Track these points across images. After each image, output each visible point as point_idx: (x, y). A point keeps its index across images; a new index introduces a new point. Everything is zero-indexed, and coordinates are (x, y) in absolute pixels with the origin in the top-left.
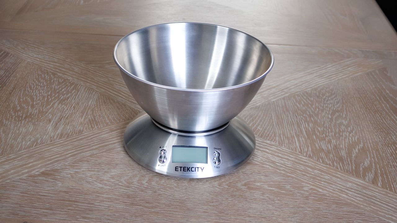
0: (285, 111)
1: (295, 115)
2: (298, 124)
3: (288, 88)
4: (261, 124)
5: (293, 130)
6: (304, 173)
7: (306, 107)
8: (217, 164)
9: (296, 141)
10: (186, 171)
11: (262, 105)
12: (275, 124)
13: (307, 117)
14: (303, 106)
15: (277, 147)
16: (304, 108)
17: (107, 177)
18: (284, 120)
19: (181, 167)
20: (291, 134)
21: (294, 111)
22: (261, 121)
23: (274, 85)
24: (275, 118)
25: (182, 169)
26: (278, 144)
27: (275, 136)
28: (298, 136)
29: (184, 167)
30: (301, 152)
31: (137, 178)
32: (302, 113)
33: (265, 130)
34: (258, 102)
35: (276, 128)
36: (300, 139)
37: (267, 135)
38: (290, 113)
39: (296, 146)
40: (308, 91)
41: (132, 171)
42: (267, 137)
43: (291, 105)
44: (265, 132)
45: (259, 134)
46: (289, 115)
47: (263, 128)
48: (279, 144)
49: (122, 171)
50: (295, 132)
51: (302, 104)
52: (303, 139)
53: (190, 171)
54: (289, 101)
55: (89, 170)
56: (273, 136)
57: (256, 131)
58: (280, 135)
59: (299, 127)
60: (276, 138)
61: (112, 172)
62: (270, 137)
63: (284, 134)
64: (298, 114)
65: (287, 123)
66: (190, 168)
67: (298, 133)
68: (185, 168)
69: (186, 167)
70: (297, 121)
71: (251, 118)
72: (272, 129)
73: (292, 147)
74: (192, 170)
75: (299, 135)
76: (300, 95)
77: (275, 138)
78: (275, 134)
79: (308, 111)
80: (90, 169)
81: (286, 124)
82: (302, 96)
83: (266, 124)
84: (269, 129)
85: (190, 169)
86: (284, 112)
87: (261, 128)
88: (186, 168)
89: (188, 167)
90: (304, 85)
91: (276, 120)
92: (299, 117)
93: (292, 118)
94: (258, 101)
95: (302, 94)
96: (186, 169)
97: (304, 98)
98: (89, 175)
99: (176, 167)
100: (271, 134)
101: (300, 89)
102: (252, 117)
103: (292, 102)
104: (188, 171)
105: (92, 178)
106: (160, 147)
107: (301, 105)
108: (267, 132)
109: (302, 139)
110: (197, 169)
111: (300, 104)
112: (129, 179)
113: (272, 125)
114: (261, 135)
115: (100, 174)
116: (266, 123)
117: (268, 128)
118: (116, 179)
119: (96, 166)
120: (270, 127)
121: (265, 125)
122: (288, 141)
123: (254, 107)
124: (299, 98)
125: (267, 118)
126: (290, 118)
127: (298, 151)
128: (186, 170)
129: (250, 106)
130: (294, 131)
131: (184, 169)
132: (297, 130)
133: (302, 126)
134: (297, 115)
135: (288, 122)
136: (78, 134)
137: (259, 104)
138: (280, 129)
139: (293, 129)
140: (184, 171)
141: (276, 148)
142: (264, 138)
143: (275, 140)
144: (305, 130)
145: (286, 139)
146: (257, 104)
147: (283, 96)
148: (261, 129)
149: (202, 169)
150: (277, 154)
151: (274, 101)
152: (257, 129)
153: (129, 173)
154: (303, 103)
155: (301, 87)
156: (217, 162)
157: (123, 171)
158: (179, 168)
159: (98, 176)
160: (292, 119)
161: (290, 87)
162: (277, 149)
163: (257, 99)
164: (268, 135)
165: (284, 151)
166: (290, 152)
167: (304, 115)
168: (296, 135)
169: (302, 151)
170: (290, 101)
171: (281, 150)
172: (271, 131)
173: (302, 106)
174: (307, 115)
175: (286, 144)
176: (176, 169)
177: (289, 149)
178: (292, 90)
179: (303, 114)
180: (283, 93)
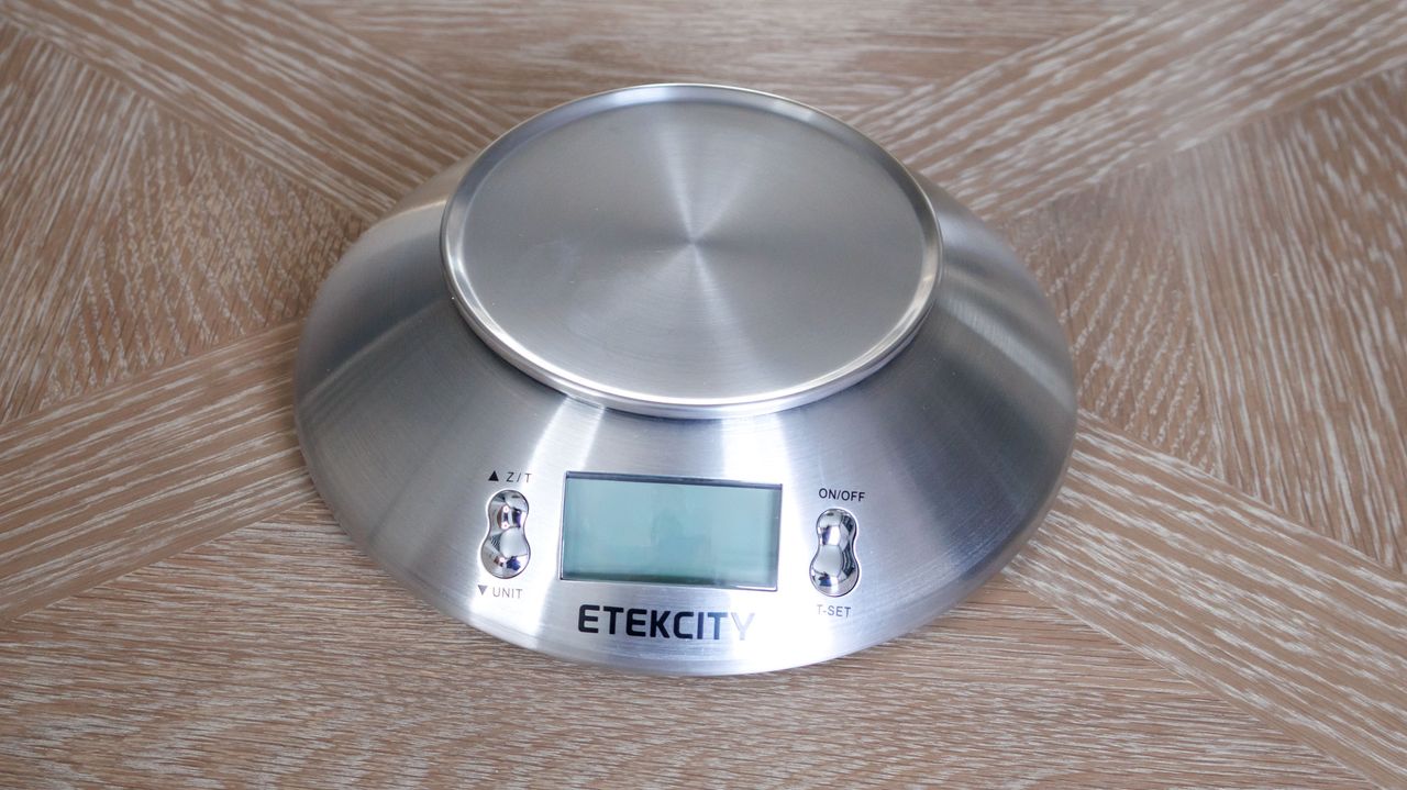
0: (1258, 223)
1: (1321, 255)
2: (1337, 320)
3: (1272, 49)
4: (1117, 324)
5: (1308, 370)
6: (1386, 706)
7: (1382, 195)
8: (835, 587)
9: (1334, 454)
10: (643, 634)
11: (1121, 181)
12: (1198, 322)
13: (1389, 270)
14: (1366, 184)
15: (1217, 500)
16: (1370, 202)
17: (170, 756)
18: (1257, 294)
19: (614, 611)
20: (1299, 398)
21: (1311, 221)
22: (1115, 301)
23: (1189, 35)
24: (1197, 278)
25: (621, 619)
26: (1222, 480)
27: (1203, 414)
28: (1340, 413)
29: (632, 612)
30: (1362, 541)
31: (356, 761)
32: (1359, 241)
33: (1144, 366)
34: (1095, 159)
35: (1209, 356)
36: (1358, 441)
37: (1153, 411)
38: (1285, 243)
39: (1333, 493)
40: (1390, 72)
41: (329, 705)
42: (1156, 421)
43: (1293, 181)
44: (1140, 386)
45: (1109, 405)
46: (1283, 250)
47: (1130, 355)
48: (1230, 478)
49: (263, 708)
50: (1323, 384)
51: (1358, 172)
52: (1374, 437)
53: (666, 635)
54: (1278, 147)
55: (62, 705)
56: (1189, 413)
57: (1086, 381)
58: (1231, 406)
59: (1343, 342)
60: (1209, 435)
61: (205, 718)
62: (1175, 426)
63: (1257, 404)
64: (1334, 246)
65: (1273, 316)
66: (667, 614)
67: (1341, 393)
68: (636, 617)
69: (644, 612)
70: (1332, 301)
71: (1059, 283)
72: (1182, 362)
73: (1308, 497)
74: (682, 631)
75: (1345, 408)
76: (1343, 105)
77: (1202, 432)
78: (1202, 404)
79: (1393, 219)
80: (67, 696)
81: (1267, 323)
82: (1357, 114)
83: (1147, 322)
84: (1166, 359)
85: (669, 624)
86: (1253, 229)
87: (1116, 352)
88: (647, 618)
89: (654, 613)
90: (1361, 30)
91: (1205, 289)
92: (1346, 268)
93: (1300, 274)
94: (1096, 151)
95: (1352, 96)
96: (642, 623)
97: (1364, 126)
98: (56, 738)
99: (584, 608)
100: (1177, 398)
101: (1342, 60)
102: (1060, 274)
103: (1295, 153)
104: (653, 634)
105: (77, 766)
106: (494, 478)
107: (1353, 178)
108: (1154, 390)
109: (1367, 438)
110: (709, 623)
111: (1344, 175)
112: (305, 772)
113: (1184, 331)
114: (1121, 411)
115: (125, 730)
116: (1146, 316)
117: (1157, 359)
118: (223, 769)
119: (105, 671)
120: (1170, 349)
121: (1139, 336)
122: (1282, 449)
123: (1073, 196)
124: (1338, 123)
125: (1152, 278)
126: (1288, 275)
127: (1346, 535)
128: (647, 628)
129: (1050, 193)
130: (1316, 379)
131: (630, 622)
132: (1334, 371)
133: (1365, 335)
134: (1327, 253)
135: (1277, 309)
136: (15, 414)
137: (1103, 171)
138: (1231, 360)
139: (1313, 363)
140: (630, 632)
141: (1212, 508)
142: (1135, 435)
143: (1202, 446)
144: (1381, 364)
145: (1270, 442)
146: (1092, 170)
147: (1244, 113)
148: (1118, 365)
149: (743, 623)
150: (1217, 553)
151: (1189, 152)
152: (1096, 365)
153: (305, 723)
154: (1361, 163)
155: (1342, 42)
156: (834, 580)
157: (274, 710)
158: (605, 617)
159: (115, 746)
160: (1304, 287)
161: (1283, 43)
162: (1216, 517)
163: (1087, 135)
164: (1163, 407)
165: (1259, 529)
166: (1298, 537)
167: (1374, 254)
168: (1329, 410)
169: (1369, 530)
170: (1283, 148)
171: (1246, 522)
172: (1176, 378)
173: (1356, 185)
174: (1392, 253)
175: (1273, 477)
176: (583, 618)
177: (1292, 516)
178: (1296, 68)
179: (1367, 245)
180: (1242, 91)
